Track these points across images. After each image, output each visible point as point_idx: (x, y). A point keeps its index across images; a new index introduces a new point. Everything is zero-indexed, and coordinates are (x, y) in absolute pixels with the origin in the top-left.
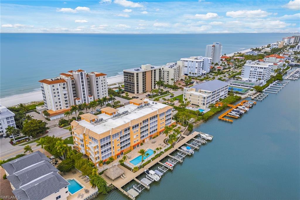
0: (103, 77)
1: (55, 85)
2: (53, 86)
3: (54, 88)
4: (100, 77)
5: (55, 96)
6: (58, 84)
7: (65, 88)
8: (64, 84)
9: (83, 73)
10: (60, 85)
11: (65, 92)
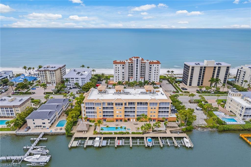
0: (157, 65)
1: (117, 65)
2: (116, 65)
3: (116, 67)
4: (154, 65)
5: (116, 72)
6: (120, 65)
7: (124, 68)
8: (123, 65)
9: (139, 59)
10: (120, 66)
11: (124, 71)
